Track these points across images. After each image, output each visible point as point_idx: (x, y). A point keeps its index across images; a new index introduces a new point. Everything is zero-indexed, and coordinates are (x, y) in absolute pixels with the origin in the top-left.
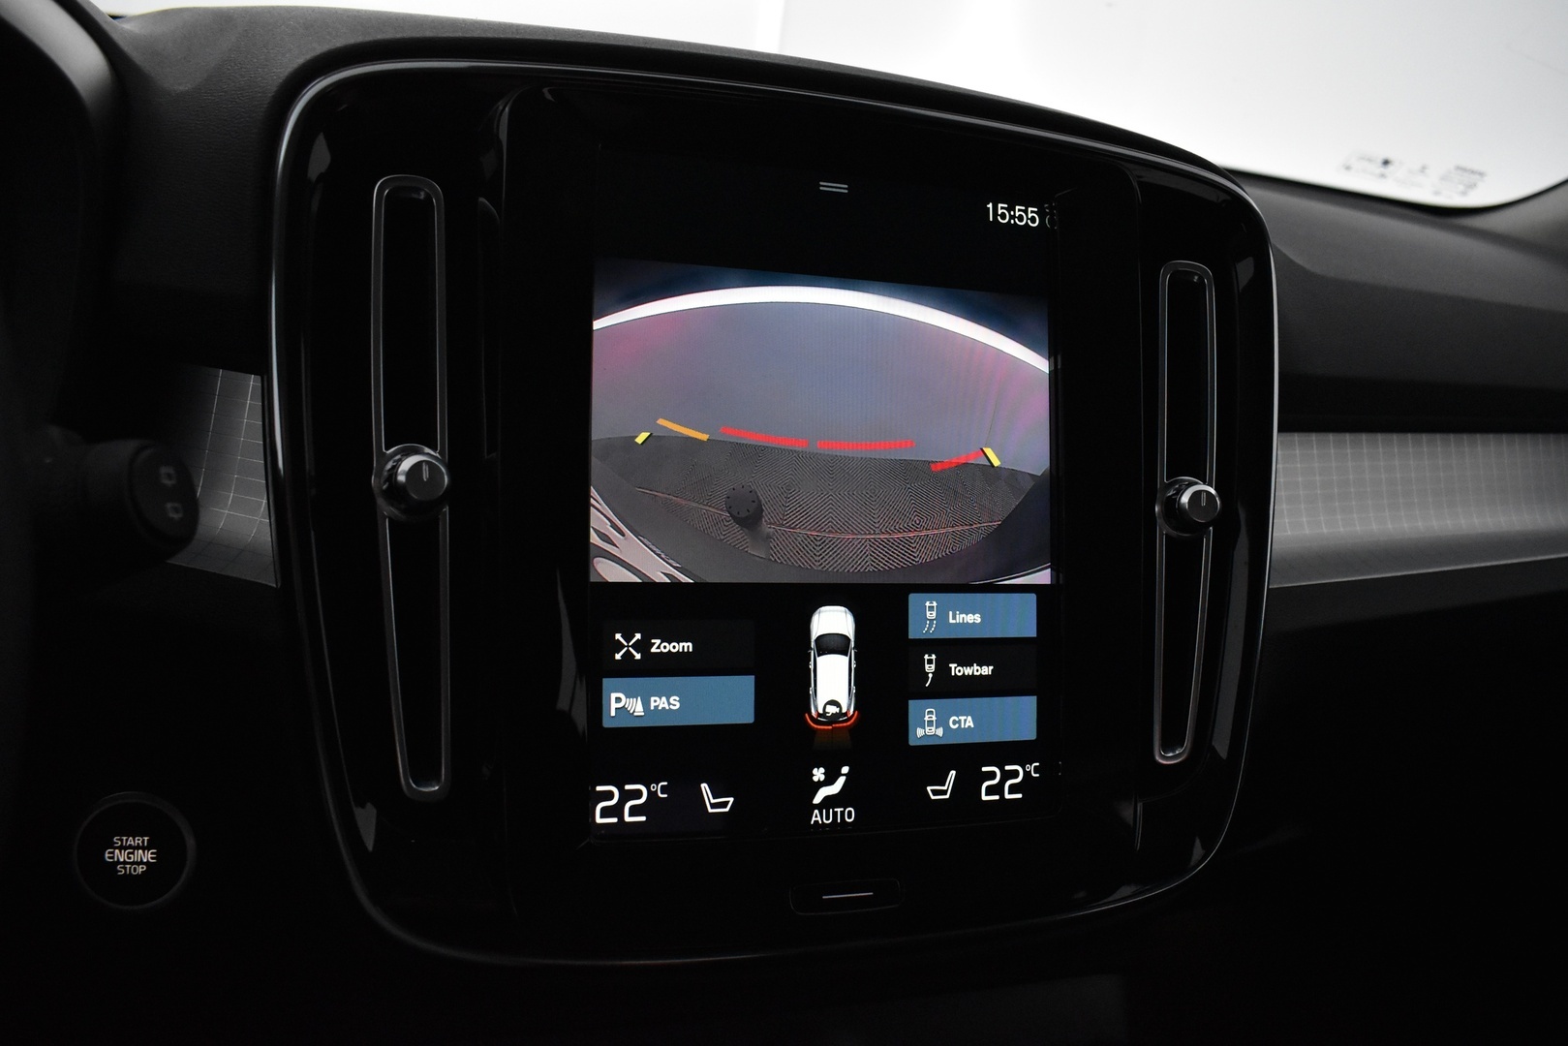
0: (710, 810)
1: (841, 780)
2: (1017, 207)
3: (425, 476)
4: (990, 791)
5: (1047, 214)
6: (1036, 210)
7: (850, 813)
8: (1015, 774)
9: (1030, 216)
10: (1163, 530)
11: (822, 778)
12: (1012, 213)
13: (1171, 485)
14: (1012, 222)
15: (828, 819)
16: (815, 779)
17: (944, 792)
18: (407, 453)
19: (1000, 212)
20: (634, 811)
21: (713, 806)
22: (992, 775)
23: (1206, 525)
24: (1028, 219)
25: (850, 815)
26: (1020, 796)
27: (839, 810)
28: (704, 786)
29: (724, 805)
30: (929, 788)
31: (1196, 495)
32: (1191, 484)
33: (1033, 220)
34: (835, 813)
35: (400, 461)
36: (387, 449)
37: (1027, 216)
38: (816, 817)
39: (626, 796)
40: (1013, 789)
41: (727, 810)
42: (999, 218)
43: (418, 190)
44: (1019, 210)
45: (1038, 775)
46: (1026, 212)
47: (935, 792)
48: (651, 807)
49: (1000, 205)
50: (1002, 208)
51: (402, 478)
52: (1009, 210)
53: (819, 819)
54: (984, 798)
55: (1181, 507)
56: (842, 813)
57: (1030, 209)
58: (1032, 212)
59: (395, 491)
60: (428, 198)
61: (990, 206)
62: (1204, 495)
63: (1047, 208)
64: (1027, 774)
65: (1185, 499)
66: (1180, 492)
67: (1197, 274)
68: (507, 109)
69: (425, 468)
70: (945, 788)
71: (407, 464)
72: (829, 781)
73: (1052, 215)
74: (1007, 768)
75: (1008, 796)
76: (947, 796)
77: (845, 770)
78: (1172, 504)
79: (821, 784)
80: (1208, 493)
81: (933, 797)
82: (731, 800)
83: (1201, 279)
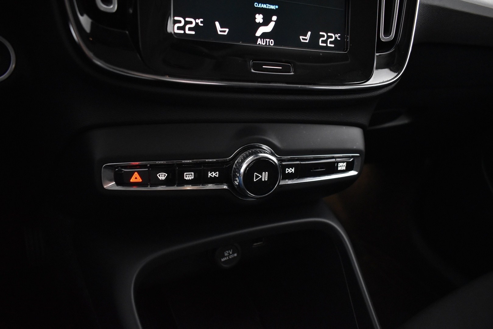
0: (219, 33)
4: (323, 42)
7: (272, 42)
8: (332, 37)
11: (261, 21)
15: (264, 43)
17: (306, 40)
20: (190, 29)
21: (221, 31)
22: (323, 36)
26: (333, 46)
27: (268, 40)
28: (217, 24)
29: (225, 31)
30: (301, 37)
34: (266, 41)
39: (187, 23)
40: (331, 43)
41: (225, 34)
45: (340, 39)
47: (303, 39)
48: (196, 28)
53: (260, 42)
54: (321, 44)
56: (269, 42)
64: (336, 38)
70: (306, 38)
74: (329, 34)
75: (329, 45)
79: (260, 25)
82: (227, 30)
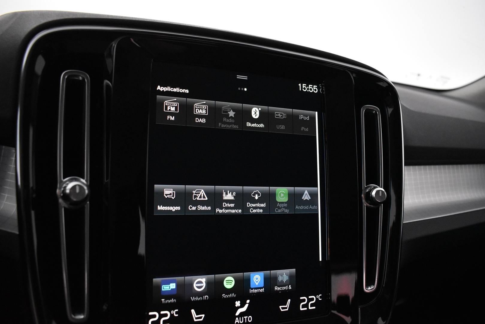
0: (195, 320)
1: (247, 306)
2: (310, 86)
3: (78, 190)
4: (303, 306)
5: (321, 88)
6: (316, 86)
7: (250, 318)
8: (313, 299)
9: (314, 88)
10: (365, 204)
11: (239, 305)
12: (308, 88)
13: (367, 188)
14: (308, 91)
15: (241, 321)
16: (236, 306)
17: (286, 308)
18: (71, 181)
19: (304, 87)
20: (164, 322)
21: (196, 318)
22: (304, 300)
23: (381, 203)
24: (313, 90)
25: (250, 319)
26: (314, 308)
27: (246, 317)
28: (193, 311)
29: (201, 318)
30: (280, 307)
31: (378, 192)
32: (375, 188)
33: (315, 90)
34: (244, 319)
35: (68, 184)
36: (64, 178)
37: (313, 89)
38: (237, 320)
39: (161, 316)
40: (312, 305)
41: (201, 320)
42: (303, 89)
43: (78, 76)
44: (310, 87)
45: (321, 299)
46: (313, 87)
47: (283, 308)
48: (171, 320)
49: (303, 85)
50: (304, 86)
51: (68, 191)
52: (307, 86)
53: (238, 321)
54: (301, 309)
55: (372, 197)
56: (247, 319)
57: (314, 86)
58: (315, 87)
59: (66, 197)
60: (84, 80)
61: (300, 85)
62: (381, 192)
63: (320, 86)
64: (317, 299)
65: (374, 193)
66: (371, 191)
67: (374, 110)
68: (116, 45)
69: (77, 188)
70: (286, 306)
71: (70, 185)
72: (242, 306)
73: (322, 88)
74: (310, 297)
75: (310, 308)
76: (287, 310)
77: (248, 301)
78: (368, 194)
79: (238, 308)
80: (382, 191)
81: (282, 310)
82: (203, 316)
83: (376, 112)
